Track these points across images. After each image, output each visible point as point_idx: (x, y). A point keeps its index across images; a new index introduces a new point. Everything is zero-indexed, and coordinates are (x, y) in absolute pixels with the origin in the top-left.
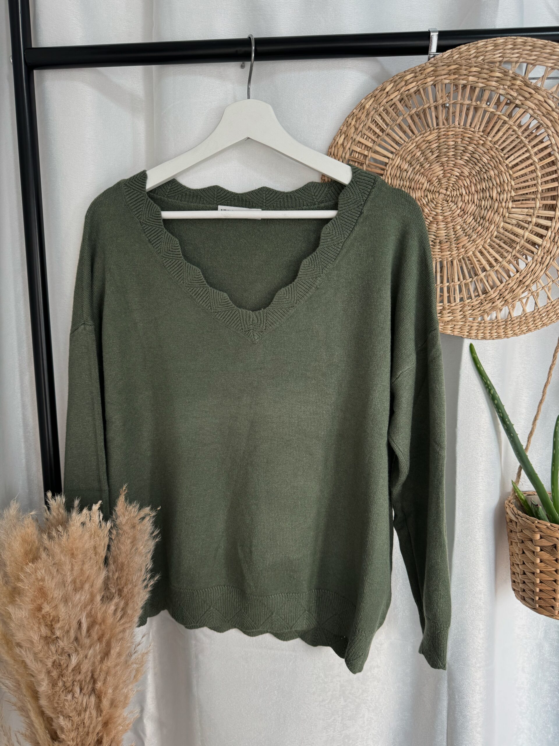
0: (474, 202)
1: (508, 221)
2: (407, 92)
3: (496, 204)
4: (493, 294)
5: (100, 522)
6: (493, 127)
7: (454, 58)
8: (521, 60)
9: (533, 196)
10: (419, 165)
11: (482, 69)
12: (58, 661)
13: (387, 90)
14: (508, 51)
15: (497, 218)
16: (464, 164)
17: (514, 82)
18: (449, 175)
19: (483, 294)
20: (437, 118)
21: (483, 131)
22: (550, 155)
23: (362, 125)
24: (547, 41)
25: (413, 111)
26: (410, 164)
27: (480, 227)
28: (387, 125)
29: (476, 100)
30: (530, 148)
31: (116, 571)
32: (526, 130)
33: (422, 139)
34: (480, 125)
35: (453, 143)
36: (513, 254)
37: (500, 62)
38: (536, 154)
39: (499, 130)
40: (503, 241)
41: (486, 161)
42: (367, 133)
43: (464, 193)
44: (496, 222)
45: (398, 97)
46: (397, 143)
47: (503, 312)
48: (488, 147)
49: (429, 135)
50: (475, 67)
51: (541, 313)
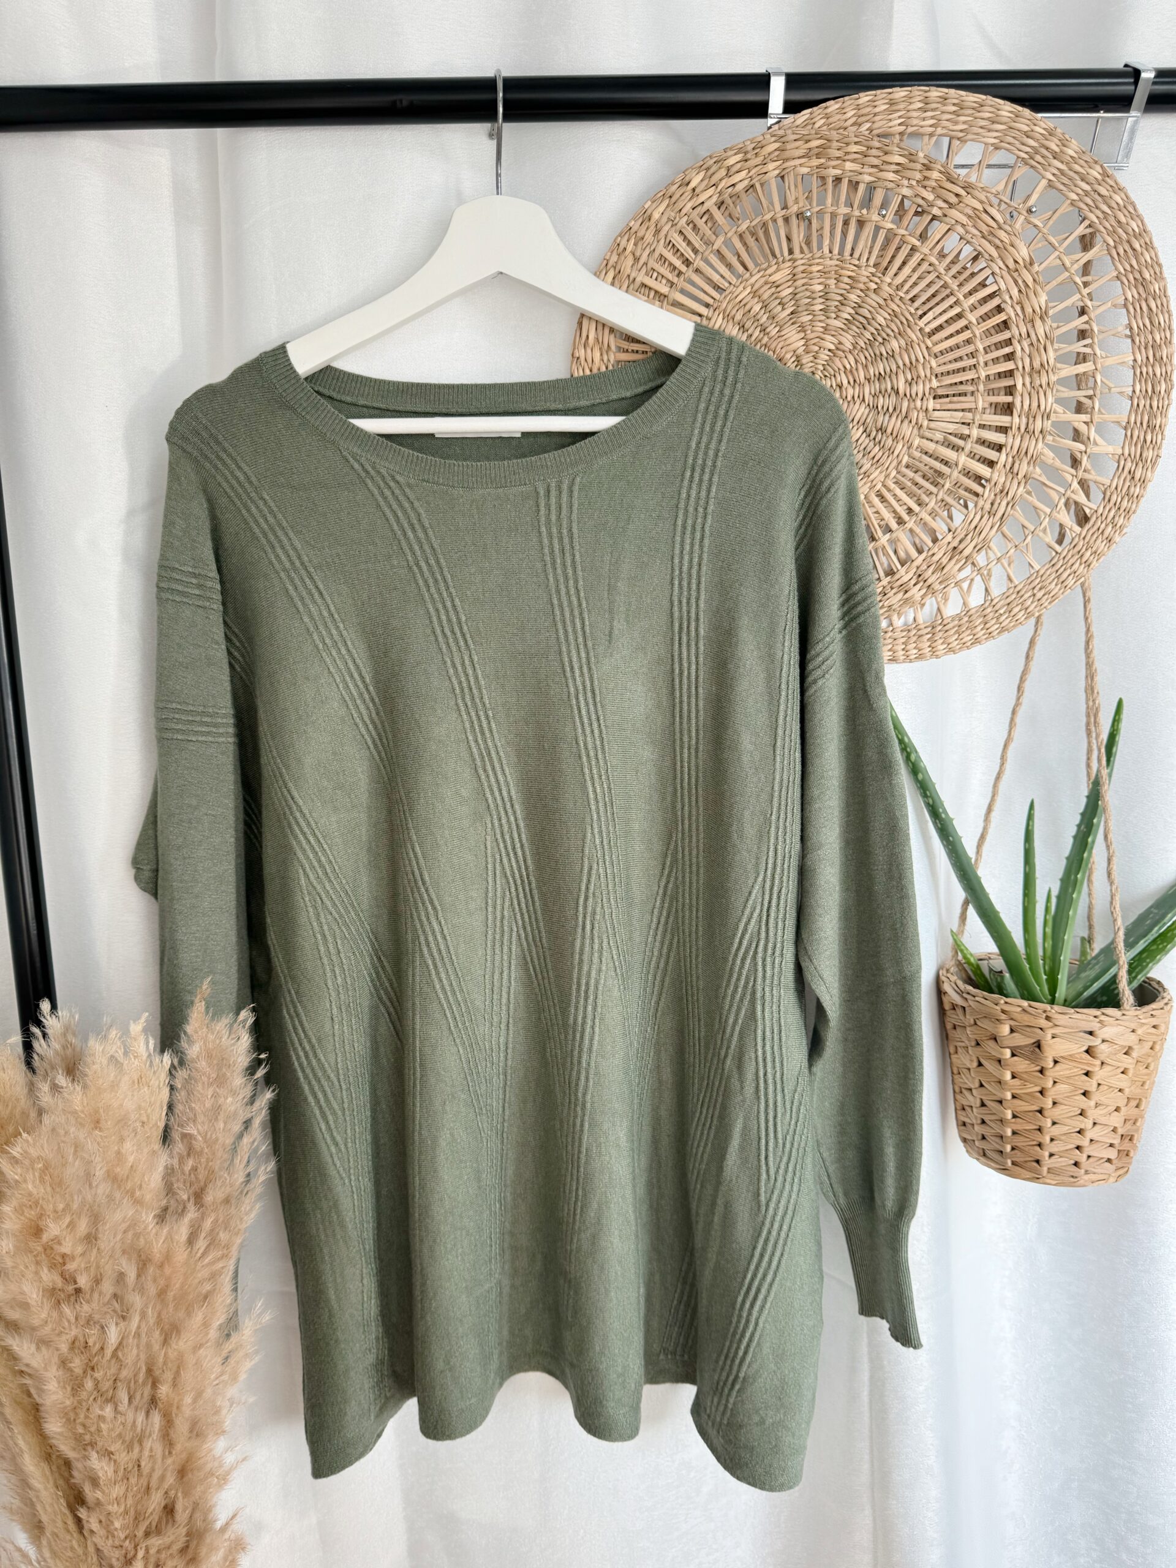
0: (864, 400)
1: (928, 434)
2: (730, 189)
3: (905, 404)
4: (905, 575)
5: (150, 1055)
6: (893, 257)
7: (817, 126)
8: (939, 131)
9: (971, 388)
10: (759, 329)
11: (869, 148)
12: (82, 1339)
13: (692, 185)
14: (915, 114)
15: (907, 430)
16: (843, 326)
17: (927, 173)
18: (817, 348)
19: (887, 575)
20: (789, 239)
21: (875, 265)
22: (999, 309)
23: (647, 252)
24: (984, 97)
25: (744, 227)
26: (743, 327)
27: (877, 448)
28: (695, 251)
29: (861, 207)
30: (962, 298)
31: (189, 1155)
32: (953, 262)
33: (763, 280)
34: (870, 253)
35: (821, 287)
36: (939, 497)
37: (901, 134)
38: (973, 308)
39: (904, 263)
40: (920, 473)
41: (883, 322)
42: (657, 267)
43: (845, 382)
44: (906, 439)
45: (715, 199)
46: (717, 287)
47: (927, 608)
48: (886, 296)
49: (775, 272)
50: (856, 143)
51: (997, 608)
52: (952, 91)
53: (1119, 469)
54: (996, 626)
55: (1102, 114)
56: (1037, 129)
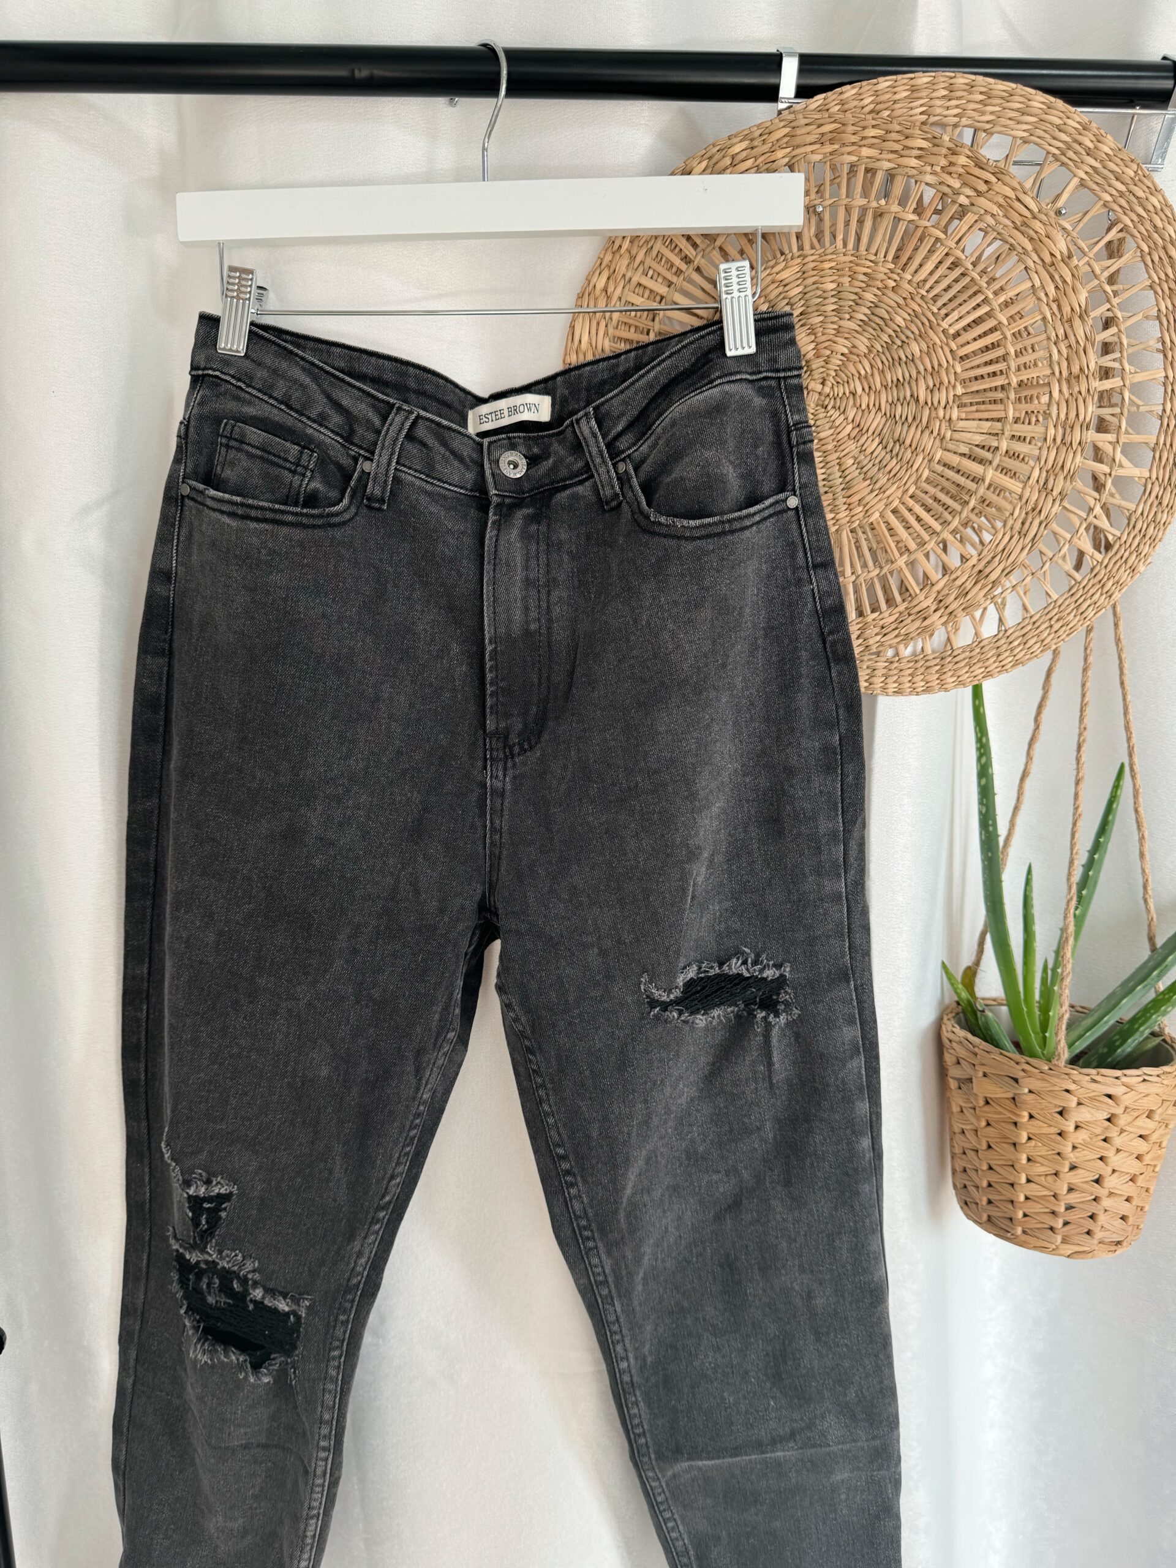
0: (880, 409)
1: (951, 446)
3: (926, 413)
6: (915, 251)
7: (832, 111)
8: (964, 121)
11: (889, 131)
15: (928, 442)
16: (858, 328)
17: (953, 159)
18: (828, 352)
19: (903, 601)
21: (894, 261)
24: (1014, 85)
28: (696, 247)
29: (878, 199)
30: (991, 295)
33: (770, 278)
34: (888, 248)
35: (833, 286)
36: (963, 516)
38: (1003, 307)
39: (925, 259)
40: (940, 488)
41: (902, 323)
42: (654, 265)
43: (859, 390)
44: (927, 451)
47: (936, 638)
48: (905, 294)
49: (783, 270)
50: (874, 126)
51: (1011, 639)
52: (980, 78)
53: (1146, 493)
54: (1010, 659)
55: (1138, 110)
56: (1070, 122)
